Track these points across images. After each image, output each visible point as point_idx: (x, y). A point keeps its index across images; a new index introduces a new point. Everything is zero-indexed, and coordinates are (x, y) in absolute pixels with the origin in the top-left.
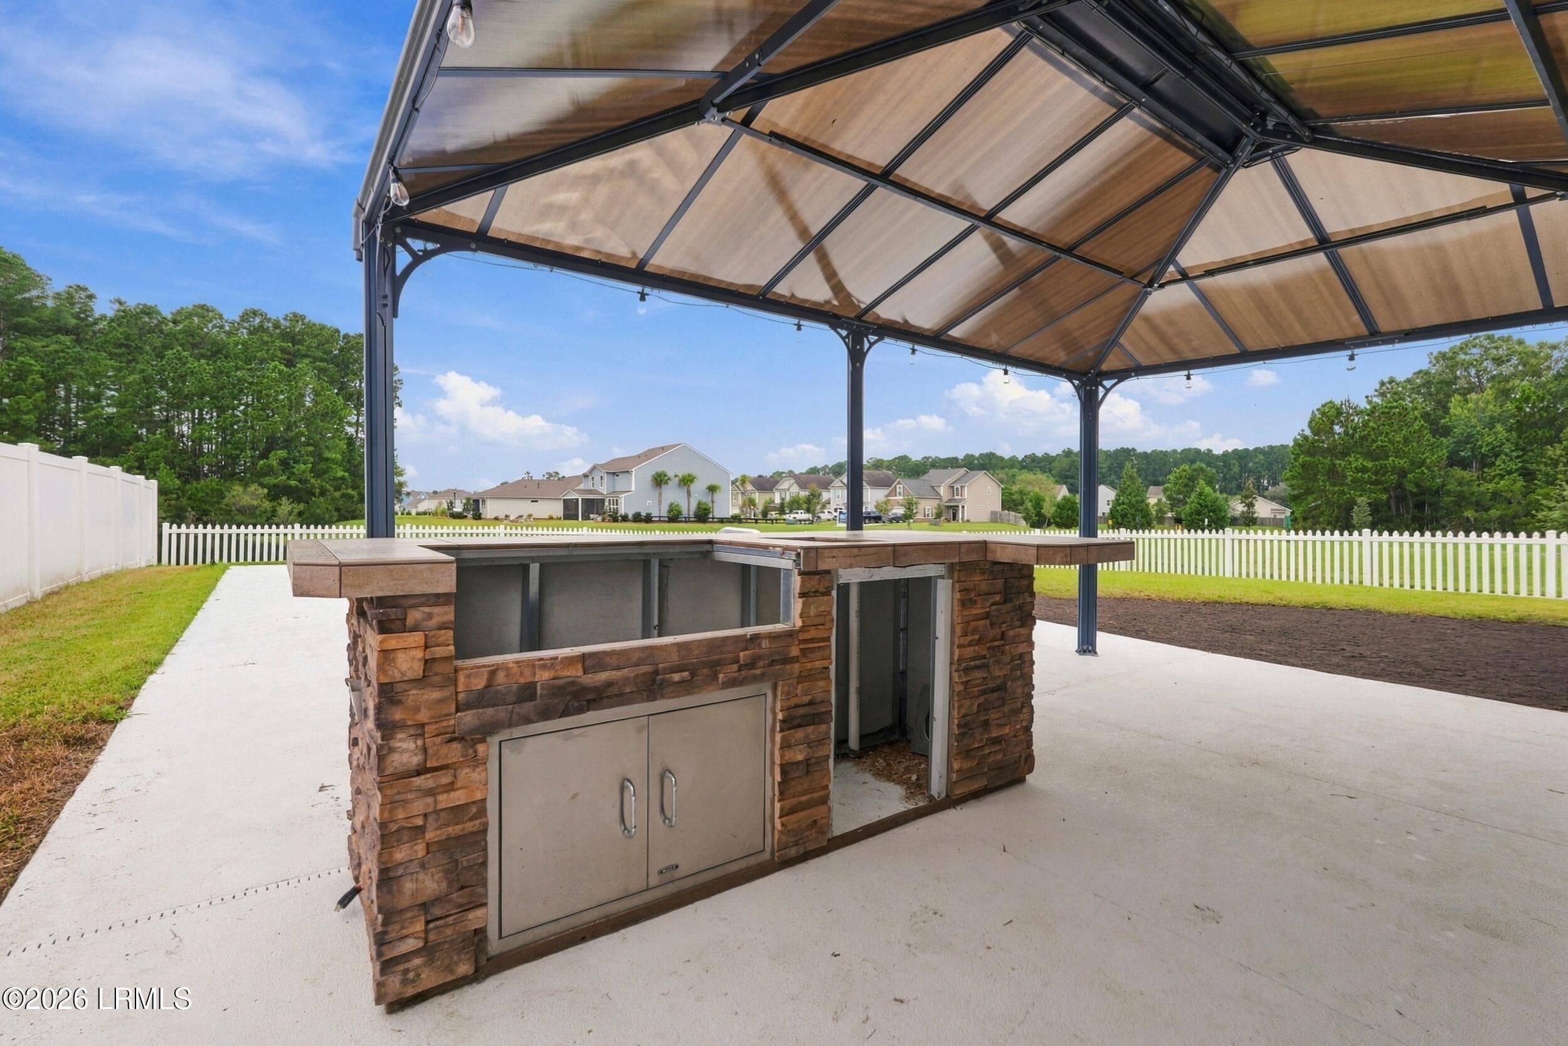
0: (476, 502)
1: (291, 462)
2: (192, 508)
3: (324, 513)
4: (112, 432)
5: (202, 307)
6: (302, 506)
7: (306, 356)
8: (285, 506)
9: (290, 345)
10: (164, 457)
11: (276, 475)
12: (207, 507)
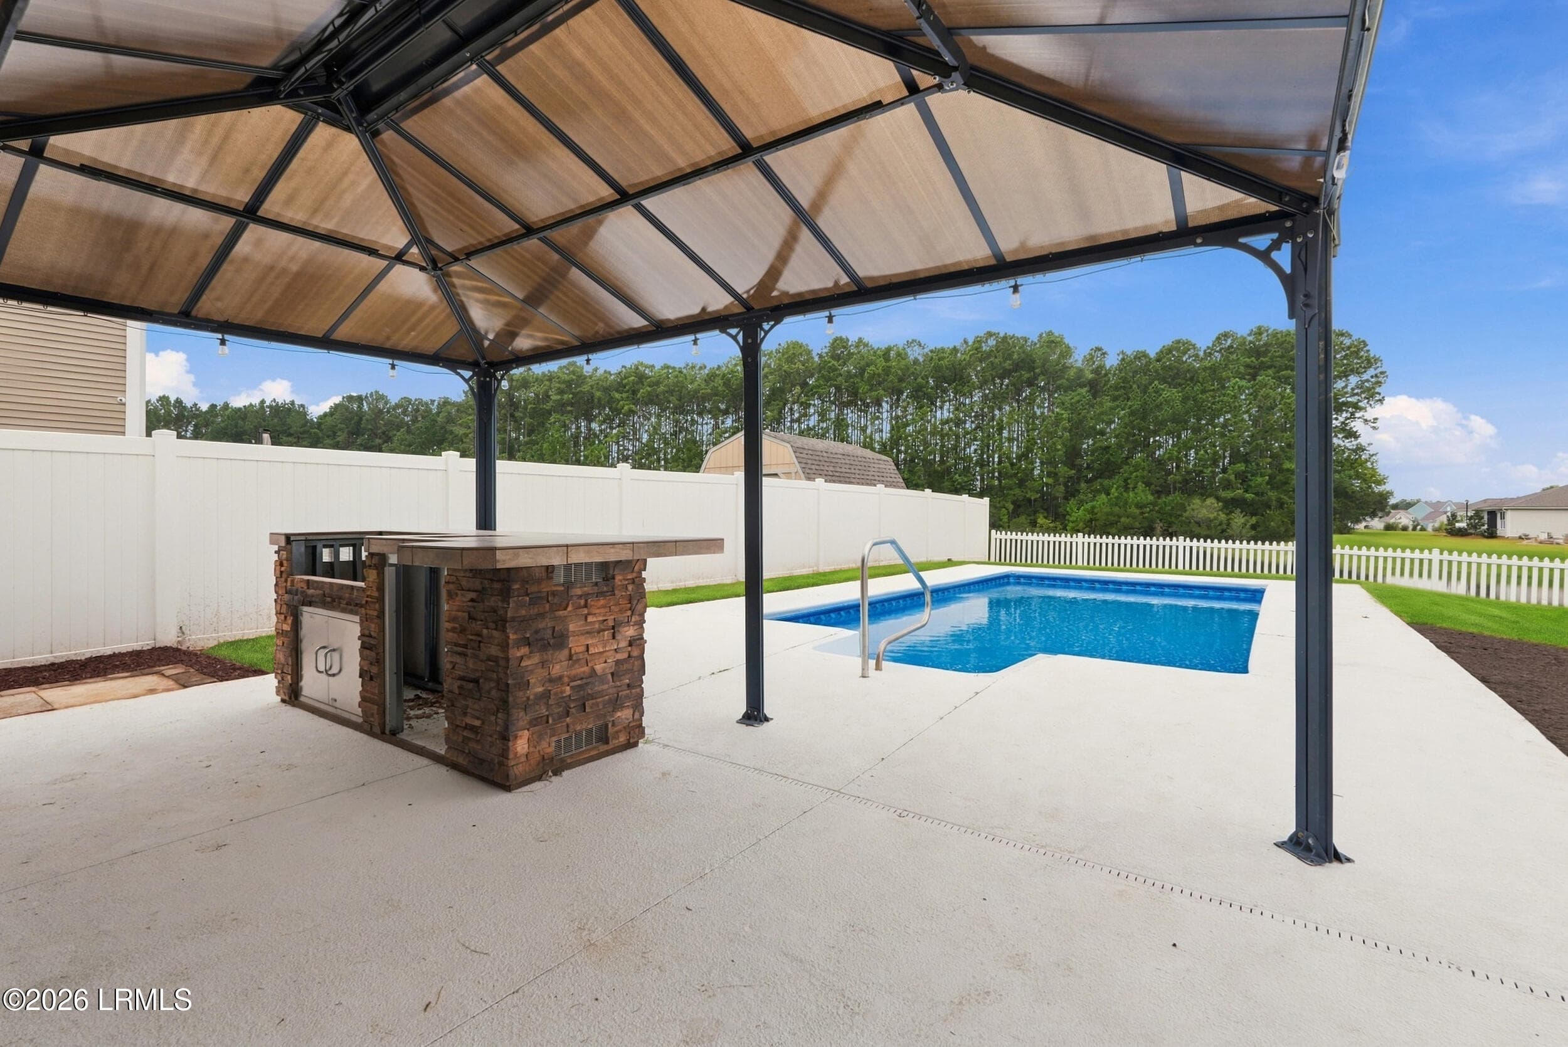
0: (1492, 514)
1: (1249, 475)
2: (1161, 520)
3: (1278, 527)
4: (1109, 459)
5: (1178, 342)
6: (1254, 520)
7: (1270, 367)
8: (1239, 519)
9: (1253, 359)
10: (1143, 477)
11: (1234, 489)
12: (1173, 519)
